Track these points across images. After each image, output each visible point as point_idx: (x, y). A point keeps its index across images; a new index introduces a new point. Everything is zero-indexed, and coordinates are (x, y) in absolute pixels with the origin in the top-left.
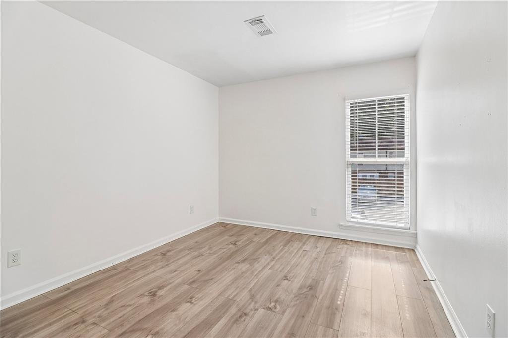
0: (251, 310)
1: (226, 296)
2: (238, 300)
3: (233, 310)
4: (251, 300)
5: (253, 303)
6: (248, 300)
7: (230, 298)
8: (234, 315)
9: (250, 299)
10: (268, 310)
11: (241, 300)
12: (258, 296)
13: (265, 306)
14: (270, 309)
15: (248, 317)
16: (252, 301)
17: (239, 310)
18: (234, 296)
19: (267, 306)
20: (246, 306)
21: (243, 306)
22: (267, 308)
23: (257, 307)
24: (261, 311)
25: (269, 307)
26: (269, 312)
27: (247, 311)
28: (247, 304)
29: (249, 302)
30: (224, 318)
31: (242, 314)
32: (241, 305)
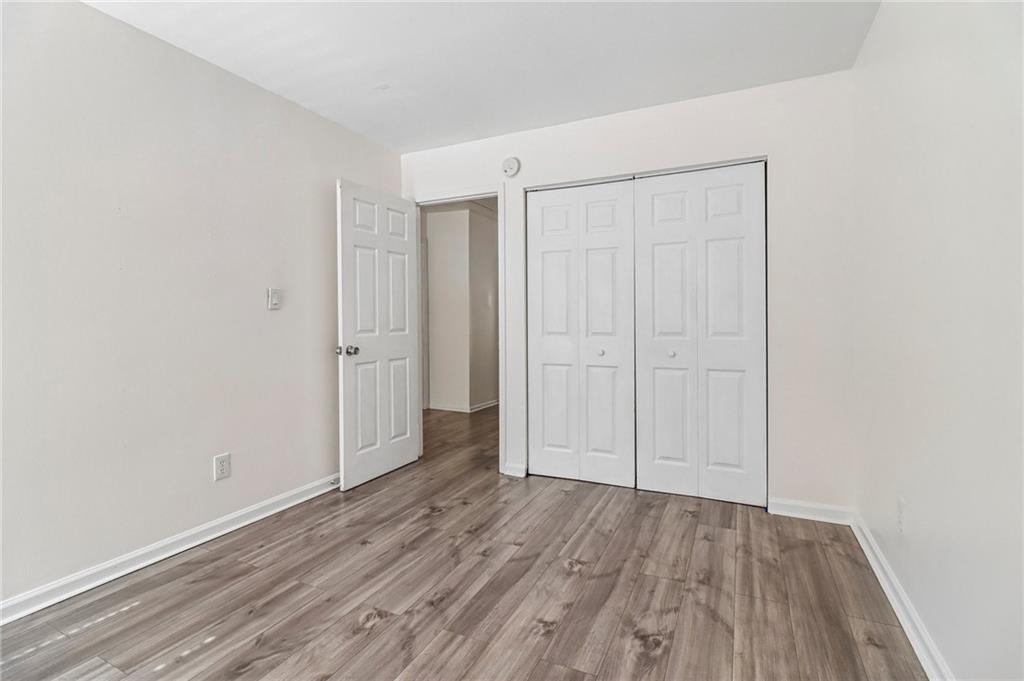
0: (418, 612)
1: (470, 640)
2: (444, 632)
3: (453, 611)
4: (414, 634)
5: (412, 626)
6: (420, 632)
7: (461, 637)
8: (451, 603)
9: (414, 637)
10: (386, 612)
11: (436, 634)
12: (393, 643)
13: (388, 621)
14: (380, 614)
15: (429, 598)
16: (411, 631)
17: (442, 611)
18: (451, 640)
19: (384, 619)
20: (427, 621)
21: (433, 619)
22: (386, 616)
23: (407, 616)
24: (398, 610)
25: (381, 618)
26: (385, 609)
27: (426, 610)
28: (424, 624)
29: (418, 629)
30: (471, 597)
31: (437, 604)
32: (438, 621)
